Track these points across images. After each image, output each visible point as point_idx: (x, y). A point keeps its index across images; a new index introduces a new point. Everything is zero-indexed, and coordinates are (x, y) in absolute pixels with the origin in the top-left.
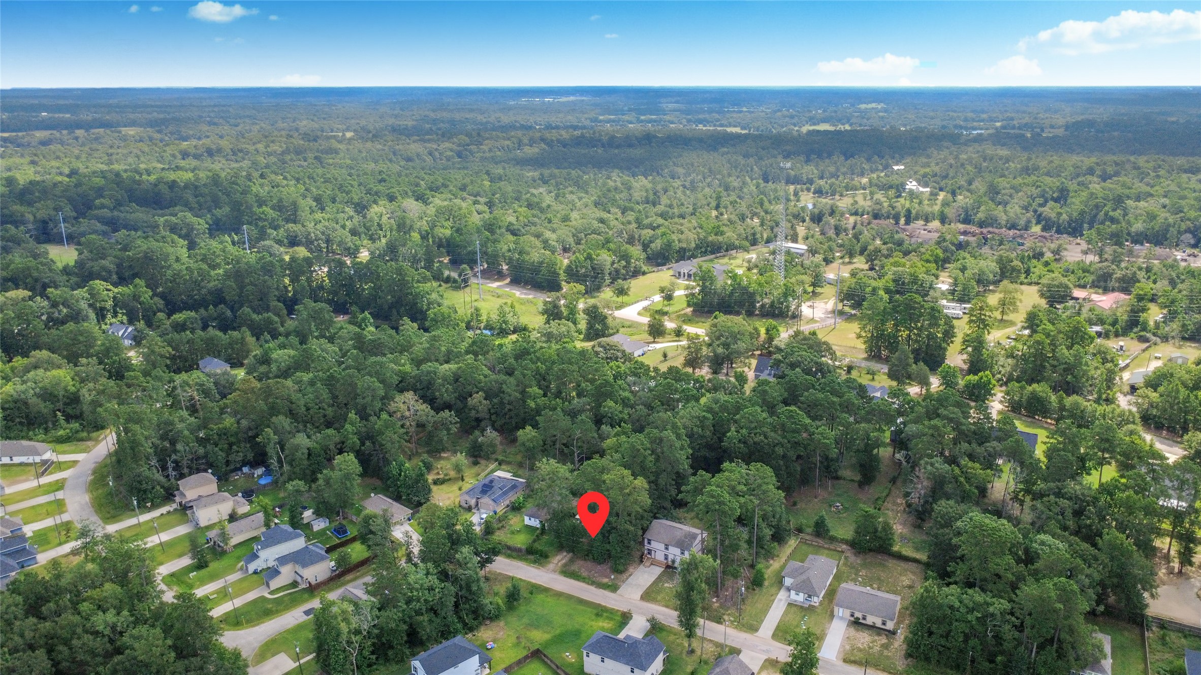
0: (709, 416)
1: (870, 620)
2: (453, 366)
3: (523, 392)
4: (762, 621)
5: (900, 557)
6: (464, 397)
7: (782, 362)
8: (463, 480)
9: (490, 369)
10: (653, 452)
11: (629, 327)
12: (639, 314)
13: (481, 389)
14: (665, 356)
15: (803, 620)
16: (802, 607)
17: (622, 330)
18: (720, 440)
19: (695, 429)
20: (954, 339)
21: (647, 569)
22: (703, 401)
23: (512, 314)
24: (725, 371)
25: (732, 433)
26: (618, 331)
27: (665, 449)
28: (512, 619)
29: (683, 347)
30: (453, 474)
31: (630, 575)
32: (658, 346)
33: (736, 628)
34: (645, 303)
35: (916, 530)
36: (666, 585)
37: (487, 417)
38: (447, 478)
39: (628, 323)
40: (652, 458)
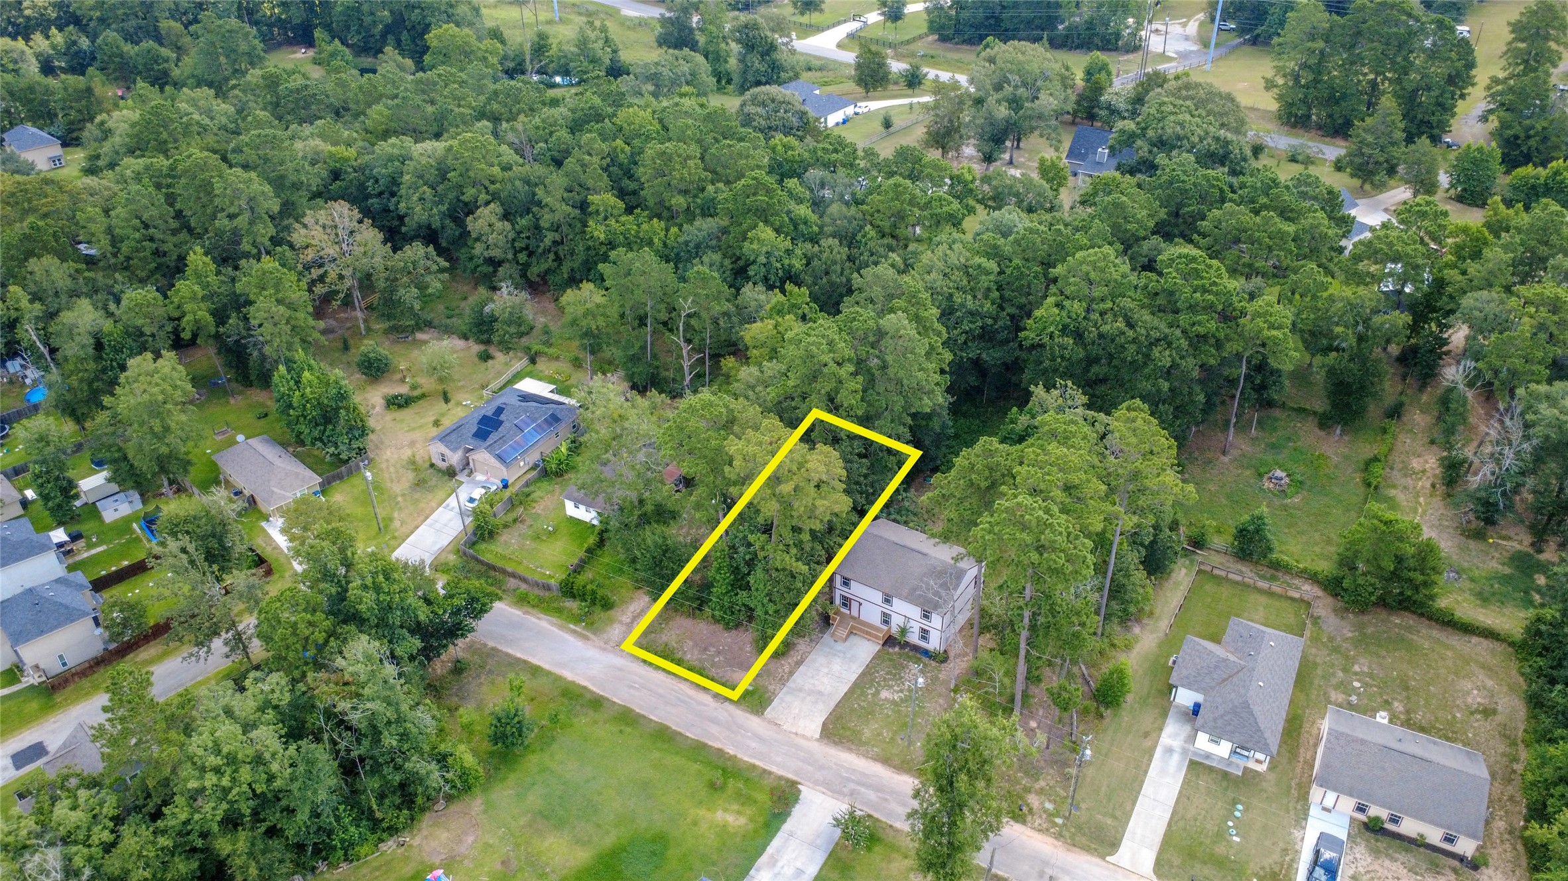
0: (992, 265)
1: (1409, 827)
2: (439, 146)
3: (583, 206)
4: (1128, 816)
5: (1449, 623)
6: (462, 211)
7: (1138, 136)
8: (447, 400)
9: (517, 151)
10: (860, 364)
11: (821, 69)
12: (840, 46)
13: (495, 197)
14: (887, 124)
15: (1230, 815)
16: (1225, 775)
17: (805, 76)
18: (1017, 326)
19: (958, 298)
20: (1470, 90)
21: (840, 646)
22: (971, 224)
23: (601, 43)
24: (1007, 156)
25: (1047, 311)
26: (796, 76)
27: (889, 359)
28: (504, 793)
29: (925, 106)
30: (427, 383)
31: (799, 663)
32: (874, 105)
33: (1059, 836)
34: (852, 26)
35: (1472, 544)
36: (884, 694)
37: (510, 256)
38: (416, 393)
39: (818, 63)
40: (857, 384)
